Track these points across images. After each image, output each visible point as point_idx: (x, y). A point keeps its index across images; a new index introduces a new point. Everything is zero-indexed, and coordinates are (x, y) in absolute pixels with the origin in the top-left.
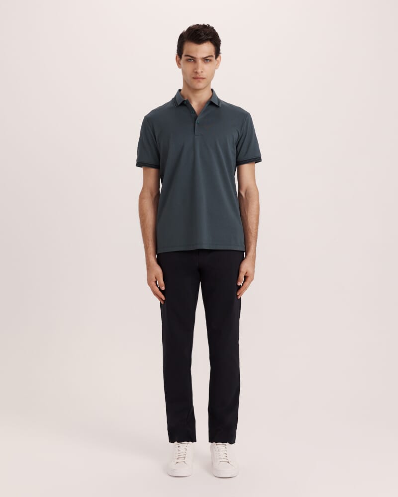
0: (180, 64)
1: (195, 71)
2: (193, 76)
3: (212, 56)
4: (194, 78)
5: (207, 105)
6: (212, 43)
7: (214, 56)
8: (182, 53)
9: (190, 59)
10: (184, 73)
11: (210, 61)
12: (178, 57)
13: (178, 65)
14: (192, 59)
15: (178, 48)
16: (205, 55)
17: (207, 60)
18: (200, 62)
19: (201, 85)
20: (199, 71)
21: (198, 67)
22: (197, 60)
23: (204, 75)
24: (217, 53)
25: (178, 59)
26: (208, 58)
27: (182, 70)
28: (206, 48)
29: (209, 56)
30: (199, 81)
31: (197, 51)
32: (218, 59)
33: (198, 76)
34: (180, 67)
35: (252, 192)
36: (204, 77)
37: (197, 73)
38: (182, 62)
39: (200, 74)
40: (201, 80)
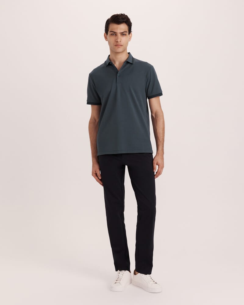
0: (107, 38)
1: (116, 41)
2: (115, 44)
3: (126, 32)
4: (116, 45)
5: (125, 63)
6: (126, 24)
7: (128, 32)
8: (108, 31)
9: (113, 34)
10: (109, 43)
11: (125, 35)
12: (106, 34)
13: (105, 39)
14: (114, 34)
15: (105, 28)
16: (122, 32)
17: (123, 34)
18: (119, 35)
19: (120, 50)
20: (119, 40)
21: (118, 38)
22: (117, 34)
23: (122, 43)
24: (130, 31)
25: (106, 35)
26: (124, 33)
27: (108, 42)
28: (123, 27)
29: (125, 32)
30: (119, 47)
31: (117, 28)
32: (130, 35)
33: (118, 44)
34: (106, 40)
35: (159, 113)
36: (122, 44)
37: (117, 42)
38: (108, 37)
39: (119, 42)
40: (120, 46)
